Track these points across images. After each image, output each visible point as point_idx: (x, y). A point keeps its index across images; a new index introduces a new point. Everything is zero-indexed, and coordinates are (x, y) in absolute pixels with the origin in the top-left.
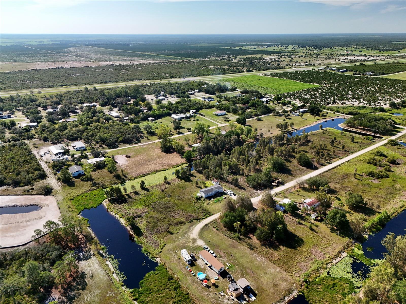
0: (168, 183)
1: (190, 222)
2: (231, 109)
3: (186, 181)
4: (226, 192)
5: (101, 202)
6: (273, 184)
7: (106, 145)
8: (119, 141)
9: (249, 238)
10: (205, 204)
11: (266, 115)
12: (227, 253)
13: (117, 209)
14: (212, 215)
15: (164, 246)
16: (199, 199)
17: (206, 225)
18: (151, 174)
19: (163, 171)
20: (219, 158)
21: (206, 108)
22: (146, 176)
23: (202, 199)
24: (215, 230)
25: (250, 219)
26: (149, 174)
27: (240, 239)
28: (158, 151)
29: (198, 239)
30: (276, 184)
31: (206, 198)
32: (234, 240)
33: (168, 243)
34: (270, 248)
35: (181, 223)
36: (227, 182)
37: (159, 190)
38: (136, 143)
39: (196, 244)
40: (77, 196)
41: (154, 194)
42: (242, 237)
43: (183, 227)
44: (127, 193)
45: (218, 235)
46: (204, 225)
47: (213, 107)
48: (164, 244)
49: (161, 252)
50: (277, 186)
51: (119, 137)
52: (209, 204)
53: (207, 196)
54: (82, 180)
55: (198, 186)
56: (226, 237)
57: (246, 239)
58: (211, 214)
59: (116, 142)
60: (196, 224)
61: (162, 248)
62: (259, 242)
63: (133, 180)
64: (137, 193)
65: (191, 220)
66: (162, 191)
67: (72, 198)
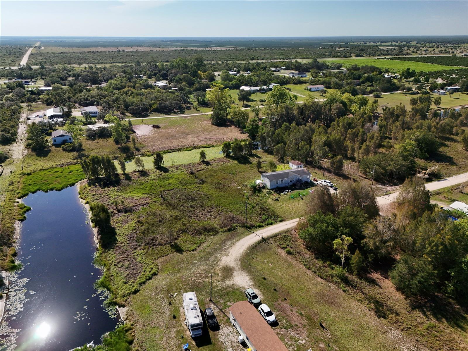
0: (207, 163)
1: (229, 230)
2: (332, 83)
3: (240, 163)
4: (316, 183)
5: (74, 182)
6: (420, 175)
7: (130, 113)
8: (152, 109)
9: (373, 282)
10: (269, 200)
11: (388, 93)
12: (309, 318)
13: (94, 195)
14: (281, 221)
15: (150, 278)
16: (257, 189)
17: (264, 240)
18: (183, 150)
19: (205, 147)
20: (308, 129)
21: (294, 83)
22: (174, 153)
23: (265, 191)
24: (283, 253)
25: (378, 233)
26: (180, 150)
28: (208, 124)
29: (237, 269)
30: (427, 176)
31: (272, 189)
32: (332, 282)
33: (163, 270)
34: (438, 320)
35: (209, 231)
36: (320, 168)
37: (187, 173)
38: (176, 114)
39: (228, 283)
40: (41, 170)
41: (176, 177)
42: (352, 277)
43: (210, 240)
44: (126, 172)
45: (290, 265)
46: (259, 239)
47: (305, 83)
48: (152, 272)
49: (136, 292)
51: (153, 104)
52: (277, 200)
53: (275, 187)
54: (64, 150)
55: (260, 170)
56: (309, 272)
57: (365, 284)
58: (279, 219)
59: (147, 110)
60: (243, 235)
61: (144, 283)
62: (403, 297)
63: (149, 156)
64: (143, 173)
65: (232, 227)
66: (192, 173)
67: (29, 172)
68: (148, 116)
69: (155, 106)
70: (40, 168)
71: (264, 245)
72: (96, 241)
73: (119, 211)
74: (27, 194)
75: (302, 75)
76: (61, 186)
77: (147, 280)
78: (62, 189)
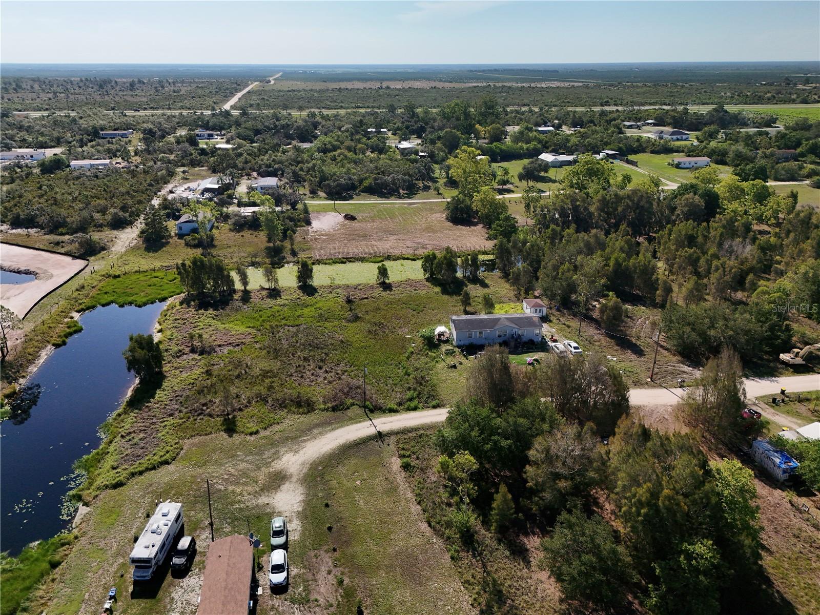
0: (386, 287)
1: (334, 409)
3: (445, 292)
4: (551, 344)
5: (167, 296)
6: (784, 357)
7: (325, 192)
8: (362, 187)
9: (520, 553)
10: (441, 365)
12: (349, 594)
13: (176, 320)
14: (434, 407)
15: (154, 468)
16: (432, 343)
17: (380, 435)
18: (367, 261)
19: (408, 259)
21: (653, 152)
22: (351, 264)
23: (444, 348)
24: (396, 463)
26: (362, 260)
27: (468, 539)
28: (440, 217)
29: (294, 479)
30: (799, 361)
31: (458, 347)
32: (441, 535)
33: (186, 458)
35: (304, 405)
37: (342, 300)
38: (400, 197)
39: (263, 500)
40: (136, 272)
41: (318, 305)
42: (487, 536)
43: (292, 421)
44: (248, 288)
45: (392, 490)
46: (372, 431)
48: (163, 459)
49: (118, 485)
50: (799, 370)
51: (366, 178)
52: (454, 367)
53: (467, 342)
54: (187, 245)
55: (468, 309)
56: (416, 509)
57: (503, 552)
58: (434, 403)
59: (353, 187)
60: (354, 420)
61: (141, 473)
62: (558, 595)
64: (274, 293)
65: (342, 404)
66: (349, 301)
67: (118, 273)
68: (351, 198)
69: (366, 183)
70: (137, 269)
71: (376, 445)
72: (129, 393)
73: (193, 351)
74: (93, 307)
75: (679, 137)
76: (144, 300)
77: (147, 469)
78: (145, 304)
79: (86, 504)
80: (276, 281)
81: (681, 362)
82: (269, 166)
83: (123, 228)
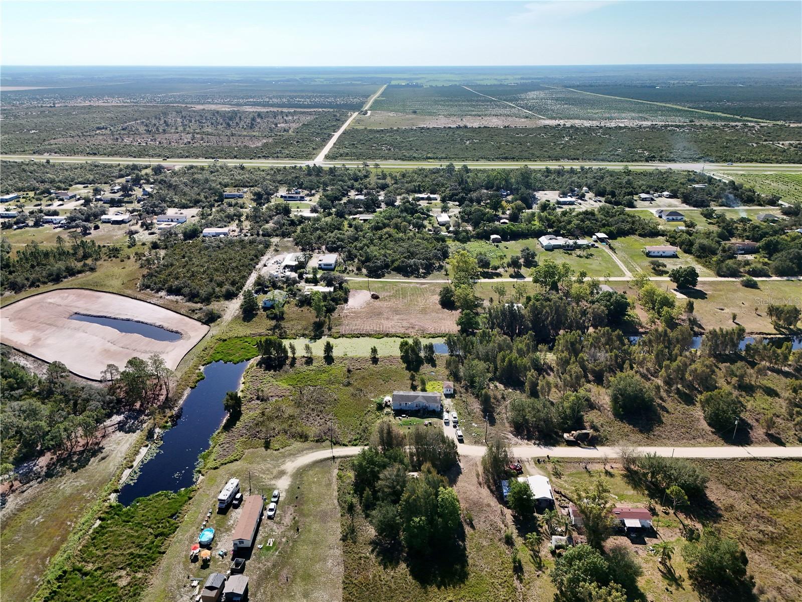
0: (375, 360)
1: (317, 441)
3: (408, 368)
4: (445, 414)
5: (251, 357)
6: (566, 435)
7: (367, 269)
8: (393, 267)
10: (380, 421)
12: (296, 522)
13: (252, 376)
14: (366, 445)
15: (232, 462)
16: (381, 407)
17: (334, 458)
23: (387, 410)
24: (335, 473)
26: (370, 335)
27: (351, 508)
28: (436, 299)
29: (289, 474)
31: (394, 410)
32: (340, 506)
33: (246, 459)
35: (304, 437)
37: (345, 369)
38: (418, 276)
39: (273, 482)
40: (236, 337)
41: (331, 372)
42: (359, 508)
43: (297, 445)
44: (295, 356)
45: (329, 485)
46: (330, 455)
47: (663, 235)
48: (236, 458)
49: (216, 468)
50: (570, 444)
53: (401, 408)
54: (267, 316)
55: (414, 382)
56: (335, 494)
58: (366, 443)
60: (324, 448)
61: (225, 464)
63: (335, 338)
64: (309, 361)
65: (322, 438)
66: (349, 371)
67: (225, 338)
68: (383, 276)
69: (396, 264)
70: (236, 335)
71: (330, 462)
72: (225, 421)
73: (258, 399)
74: (211, 362)
75: (674, 217)
76: (238, 360)
77: (228, 462)
78: (238, 362)
79: (203, 475)
80: (311, 353)
81: (511, 432)
82: (334, 243)
83: (232, 299)
